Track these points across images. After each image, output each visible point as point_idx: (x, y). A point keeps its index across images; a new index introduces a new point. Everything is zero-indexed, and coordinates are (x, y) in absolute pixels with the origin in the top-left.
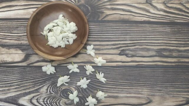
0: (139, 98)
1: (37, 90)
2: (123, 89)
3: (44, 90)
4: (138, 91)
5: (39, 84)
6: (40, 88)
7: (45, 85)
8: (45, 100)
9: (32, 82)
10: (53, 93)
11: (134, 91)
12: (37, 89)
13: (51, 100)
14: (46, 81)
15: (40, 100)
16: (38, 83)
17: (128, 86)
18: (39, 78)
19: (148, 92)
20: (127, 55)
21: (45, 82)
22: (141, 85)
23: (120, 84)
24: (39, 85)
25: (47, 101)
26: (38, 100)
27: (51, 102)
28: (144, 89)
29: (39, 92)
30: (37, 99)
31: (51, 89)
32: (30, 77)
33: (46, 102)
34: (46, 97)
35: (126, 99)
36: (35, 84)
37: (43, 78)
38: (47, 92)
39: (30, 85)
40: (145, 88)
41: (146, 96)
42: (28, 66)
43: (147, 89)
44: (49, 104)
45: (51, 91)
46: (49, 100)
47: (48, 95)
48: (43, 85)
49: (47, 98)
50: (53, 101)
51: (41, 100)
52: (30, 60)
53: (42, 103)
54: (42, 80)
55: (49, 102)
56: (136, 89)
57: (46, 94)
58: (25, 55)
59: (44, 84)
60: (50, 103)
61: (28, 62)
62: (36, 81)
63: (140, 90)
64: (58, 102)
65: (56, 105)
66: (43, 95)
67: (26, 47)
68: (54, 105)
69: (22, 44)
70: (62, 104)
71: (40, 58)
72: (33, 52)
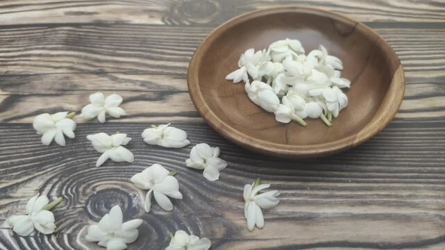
0: (406, 219)
1: (4, 190)
2: (333, 189)
3: (29, 190)
4: (396, 196)
5: (19, 173)
6: (18, 184)
7: (39, 175)
11: (377, 195)
12: (6, 187)
14: (46, 164)
15: (1, 224)
16: (16, 170)
17: (350, 179)
18: (24, 156)
19: (439, 197)
21: (39, 167)
22: (406, 177)
24: (18, 177)
28: (420, 188)
29: (10, 197)
31: (56, 189)
35: (349, 224)
36: (6, 172)
37: (39, 154)
40: (422, 185)
41: (432, 212)
42: (4, 124)
43: (433, 189)
44: (32, 239)
45: (54, 194)
48: (30, 177)
51: (7, 224)
52: (16, 109)
53: (7, 235)
54: (33, 161)
56: (385, 189)
58: (4, 97)
59: (36, 174)
60: (35, 236)
61: (9, 114)
62: (13, 163)
63: (405, 193)
64: (68, 232)
65: (59, 243)
66: (19, 207)
67: (19, 81)
68: (50, 245)
69: (8, 74)
70: (81, 241)
71: (47, 104)
72: (31, 91)
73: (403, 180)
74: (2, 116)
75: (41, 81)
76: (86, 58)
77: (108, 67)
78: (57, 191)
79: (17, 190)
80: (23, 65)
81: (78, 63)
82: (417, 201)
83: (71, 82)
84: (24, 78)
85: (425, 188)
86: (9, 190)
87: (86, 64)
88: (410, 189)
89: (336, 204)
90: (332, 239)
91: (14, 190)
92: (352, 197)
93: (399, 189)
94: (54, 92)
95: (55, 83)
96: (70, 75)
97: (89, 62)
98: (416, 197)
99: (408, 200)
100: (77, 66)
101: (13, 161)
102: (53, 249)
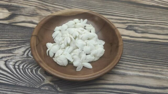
0: (159, 79)
1: (10, 50)
2: (133, 65)
3: (20, 51)
4: (156, 70)
5: (16, 44)
6: (15, 49)
7: (24, 46)
8: (17, 64)
9: (7, 41)
10: (31, 57)
11: (149, 69)
13: (25, 66)
14: (26, 42)
15: (9, 63)
16: (15, 43)
17: (139, 62)
18: (18, 38)
20: (136, 31)
21: (24, 43)
22: (160, 64)
23: (129, 60)
24: (15, 46)
25: (19, 66)
26: (7, 63)
27: (25, 68)
29: (12, 53)
30: (6, 61)
32: (7, 35)
33: (17, 67)
34: (19, 61)
35: (138, 78)
36: (11, 43)
37: (24, 38)
38: (24, 54)
39: (3, 43)
40: (165, 67)
42: (10, 25)
44: (21, 70)
45: (29, 54)
46: (23, 64)
47: (24, 59)
48: (20, 46)
49: (20, 62)
50: (28, 66)
51: (11, 63)
52: (14, 19)
53: (11, 67)
54: (21, 41)
55: (21, 67)
56: (152, 67)
57: (21, 57)
58: (10, 14)
59: (23, 46)
60: (22, 69)
61: (11, 21)
62: (13, 40)
63: (159, 69)
64: (35, 69)
65: (31, 72)
66: (16, 57)
67: (15, 8)
68: (28, 73)
69: (11, 5)
70: (40, 73)
71: (27, 19)
72: (21, 13)
73: (159, 64)
74: (8, 22)
75: (24, 10)
76: (42, 4)
77: (50, 8)
78: (31, 53)
79: (15, 50)
80: (17, 3)
81: (39, 5)
82: (163, 73)
83: (36, 12)
84: (18, 8)
85: (166, 68)
86: (12, 51)
87: (42, 6)
88: (161, 68)
89: (134, 71)
90: (132, 83)
91: (14, 51)
92: (140, 69)
93: (157, 68)
94: (29, 15)
95: (30, 11)
96: (36, 9)
97: (43, 5)
98: (163, 71)
99: (160, 72)
100: (38, 6)
101: (14, 39)
102: (29, 75)
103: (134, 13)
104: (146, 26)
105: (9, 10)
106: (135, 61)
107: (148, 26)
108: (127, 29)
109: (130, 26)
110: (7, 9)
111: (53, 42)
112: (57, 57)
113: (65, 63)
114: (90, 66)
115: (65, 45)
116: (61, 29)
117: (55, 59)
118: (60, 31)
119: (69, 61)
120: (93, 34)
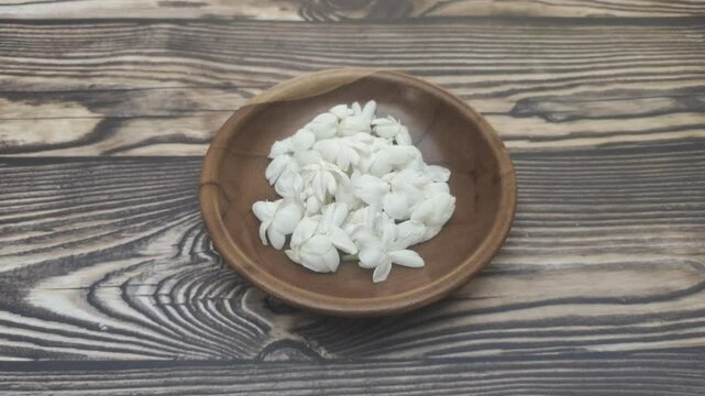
0: (652, 267)
1: (130, 246)
2: (557, 235)
3: (165, 245)
4: (637, 241)
5: (144, 223)
6: (146, 239)
7: (173, 226)
8: (165, 290)
9: (110, 217)
10: (206, 260)
11: (613, 241)
12: (131, 243)
13: (194, 291)
14: (178, 211)
15: (136, 290)
16: (139, 220)
17: (577, 223)
18: (147, 202)
19: (688, 240)
20: (546, 116)
21: (171, 216)
22: (646, 217)
23: (539, 219)
24: (143, 229)
25: (171, 296)
26: (129, 291)
27: (195, 299)
28: (665, 230)
29: (139, 256)
30: (123, 287)
31: (200, 244)
32: (106, 197)
33: (165, 300)
34: (169, 278)
35: (582, 277)
36: (125, 223)
37: (165, 199)
38: (179, 254)
39: (98, 227)
41: (682, 259)
42: (106, 158)
43: (680, 230)
44: (183, 308)
45: (199, 249)
46: (185, 287)
47: (182, 269)
48: (161, 228)
49: (173, 282)
50: (205, 293)
51: (144, 290)
52: (118, 137)
53: (148, 303)
54: (159, 208)
55: (180, 299)
56: (621, 232)
57: (173, 263)
58: (98, 121)
59: (169, 224)
60: (186, 304)
61: (109, 143)
63: (647, 237)
64: (229, 296)
65: (219, 310)
66: (156, 268)
67: (112, 98)
68: (208, 314)
69: (94, 88)
70: (249, 307)
71: (162, 129)
72: (135, 111)
73: (643, 220)
74: (99, 148)
75: (144, 99)
76: (203, 67)
77: (236, 79)
78: (203, 246)
79: (147, 244)
80: (114, 76)
81: (192, 74)
82: (662, 245)
83: (188, 101)
84: (119, 95)
85: (671, 230)
86: (136, 246)
87: (205, 75)
88: (653, 231)
89: (564, 254)
90: (564, 296)
91: (143, 246)
92: (582, 244)
93: (638, 231)
94: (167, 114)
95: (165, 101)
96: (184, 90)
97: (208, 73)
98: (660, 240)
99: (652, 245)
100: (191, 78)
101: (134, 207)
102: (215, 319)
103: (530, 53)
104: (577, 94)
105: (92, 107)
106: (559, 219)
107: (586, 94)
108: (514, 113)
109: (525, 102)
110: (84, 105)
111: (273, 196)
112: (300, 247)
113: (332, 261)
114: (414, 259)
115: (319, 200)
116: (293, 150)
117: (294, 255)
118: (291, 154)
119: (341, 253)
120: (406, 149)
